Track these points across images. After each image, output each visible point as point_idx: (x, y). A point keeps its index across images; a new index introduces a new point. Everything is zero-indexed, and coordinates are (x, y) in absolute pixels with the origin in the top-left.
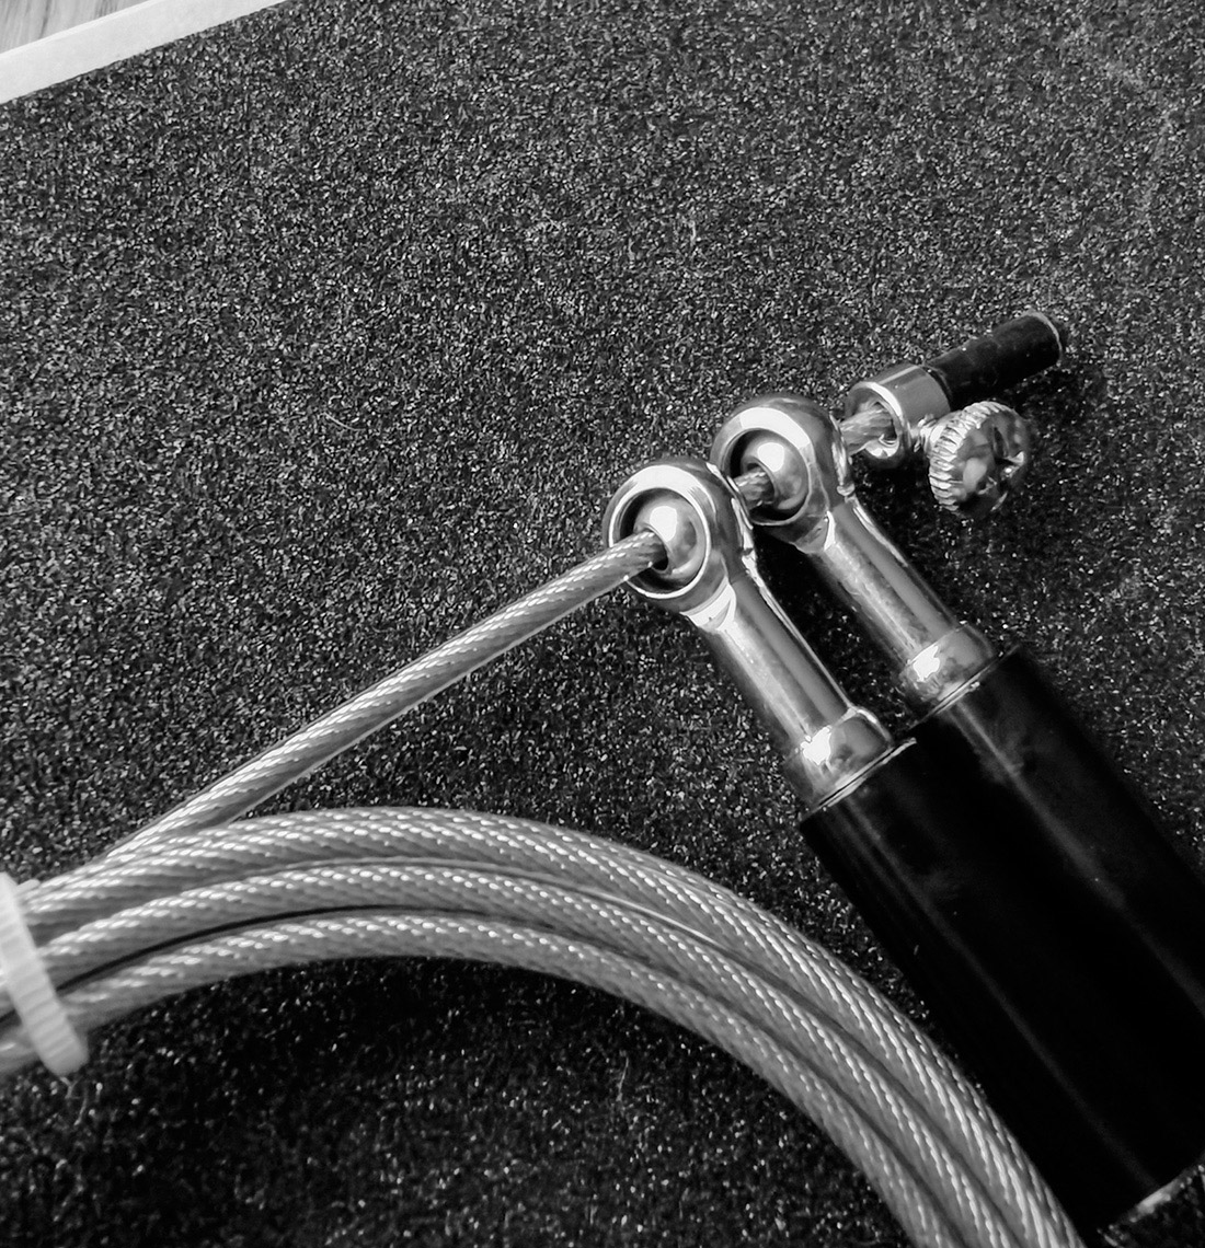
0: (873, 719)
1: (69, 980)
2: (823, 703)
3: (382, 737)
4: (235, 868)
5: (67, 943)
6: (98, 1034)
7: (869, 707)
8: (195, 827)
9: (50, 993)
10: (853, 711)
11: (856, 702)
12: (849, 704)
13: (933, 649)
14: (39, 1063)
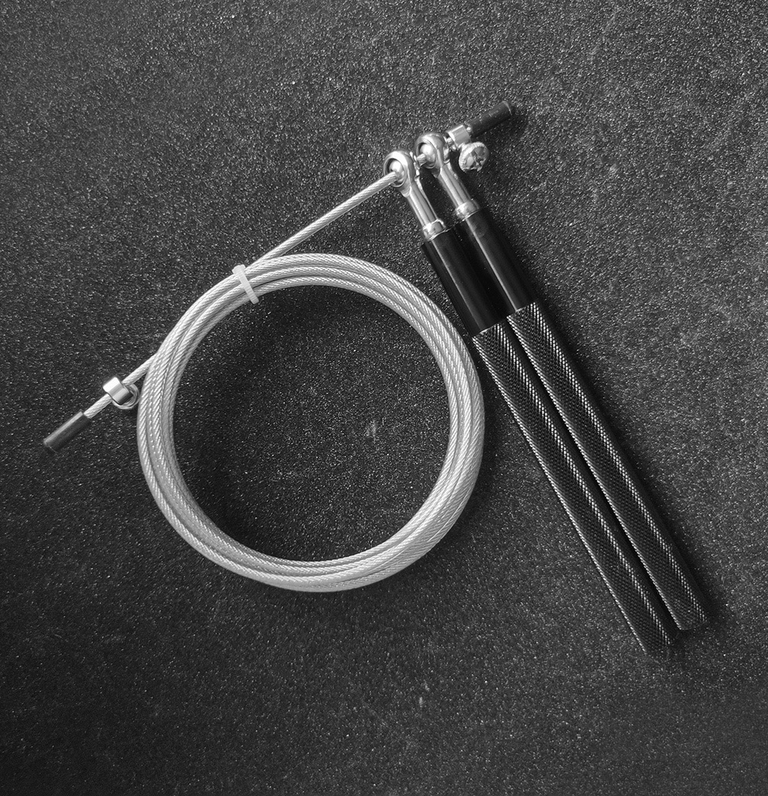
0: (442, 223)
1: (255, 287)
2: (431, 217)
3: (319, 233)
4: (285, 266)
5: (253, 280)
6: (260, 298)
7: (443, 220)
8: (275, 256)
9: (251, 289)
10: (438, 220)
11: (439, 217)
12: (437, 217)
13: (464, 205)
14: (250, 301)
